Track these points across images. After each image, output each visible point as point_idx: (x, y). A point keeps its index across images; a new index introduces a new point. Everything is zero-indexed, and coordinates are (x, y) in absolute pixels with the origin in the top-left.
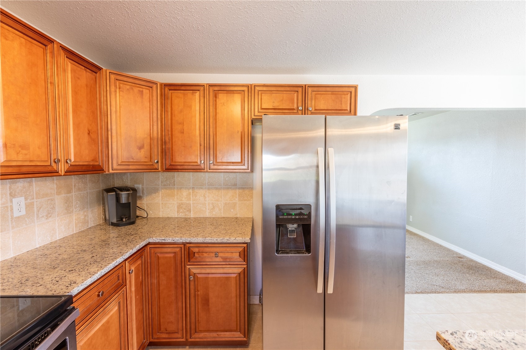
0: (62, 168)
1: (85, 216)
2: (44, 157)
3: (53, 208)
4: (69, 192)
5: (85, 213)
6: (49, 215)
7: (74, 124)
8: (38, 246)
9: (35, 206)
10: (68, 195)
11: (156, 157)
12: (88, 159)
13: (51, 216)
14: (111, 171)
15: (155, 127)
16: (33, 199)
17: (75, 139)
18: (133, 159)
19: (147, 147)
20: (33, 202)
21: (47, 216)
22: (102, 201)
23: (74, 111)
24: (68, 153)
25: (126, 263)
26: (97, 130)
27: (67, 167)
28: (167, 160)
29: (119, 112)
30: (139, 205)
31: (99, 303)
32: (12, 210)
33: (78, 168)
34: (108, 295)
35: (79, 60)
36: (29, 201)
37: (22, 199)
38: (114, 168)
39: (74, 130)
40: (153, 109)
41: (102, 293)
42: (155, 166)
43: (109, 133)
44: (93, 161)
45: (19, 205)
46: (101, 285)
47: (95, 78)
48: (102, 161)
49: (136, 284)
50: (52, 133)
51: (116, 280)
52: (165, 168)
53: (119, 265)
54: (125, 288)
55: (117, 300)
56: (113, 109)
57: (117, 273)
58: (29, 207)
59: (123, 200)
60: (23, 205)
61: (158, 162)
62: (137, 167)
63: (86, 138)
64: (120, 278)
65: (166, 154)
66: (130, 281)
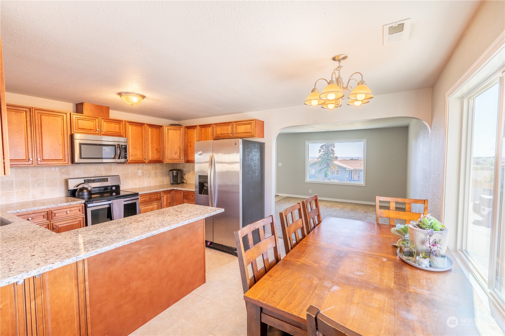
0: (147, 161)
2: (141, 158)
3: (151, 175)
4: (156, 170)
5: (163, 178)
6: (149, 177)
7: (151, 147)
8: (145, 186)
9: (145, 173)
10: (156, 171)
11: (182, 157)
12: (156, 158)
15: (182, 145)
17: (151, 152)
18: (173, 158)
19: (178, 153)
22: (169, 174)
23: (151, 143)
24: (149, 157)
25: (162, 193)
26: (160, 148)
27: (148, 161)
28: (186, 158)
29: (168, 140)
30: (184, 178)
31: (149, 200)
32: (138, 173)
33: (153, 161)
34: (153, 200)
35: (154, 126)
36: (143, 171)
37: (141, 170)
38: (166, 161)
39: (151, 149)
40: (181, 137)
41: (150, 198)
42: (182, 161)
43: (165, 148)
44: (158, 159)
45: (140, 172)
46: (150, 196)
47: (160, 130)
48: (162, 159)
49: (166, 202)
50: (144, 151)
51: (157, 197)
52: (185, 161)
53: (158, 192)
54: (160, 201)
55: (157, 203)
56: (166, 140)
57: (157, 195)
58: (143, 173)
59: (175, 174)
60: (141, 172)
61: (183, 159)
62: (175, 161)
63: (155, 151)
64: (159, 197)
65: (186, 156)
66: (163, 200)
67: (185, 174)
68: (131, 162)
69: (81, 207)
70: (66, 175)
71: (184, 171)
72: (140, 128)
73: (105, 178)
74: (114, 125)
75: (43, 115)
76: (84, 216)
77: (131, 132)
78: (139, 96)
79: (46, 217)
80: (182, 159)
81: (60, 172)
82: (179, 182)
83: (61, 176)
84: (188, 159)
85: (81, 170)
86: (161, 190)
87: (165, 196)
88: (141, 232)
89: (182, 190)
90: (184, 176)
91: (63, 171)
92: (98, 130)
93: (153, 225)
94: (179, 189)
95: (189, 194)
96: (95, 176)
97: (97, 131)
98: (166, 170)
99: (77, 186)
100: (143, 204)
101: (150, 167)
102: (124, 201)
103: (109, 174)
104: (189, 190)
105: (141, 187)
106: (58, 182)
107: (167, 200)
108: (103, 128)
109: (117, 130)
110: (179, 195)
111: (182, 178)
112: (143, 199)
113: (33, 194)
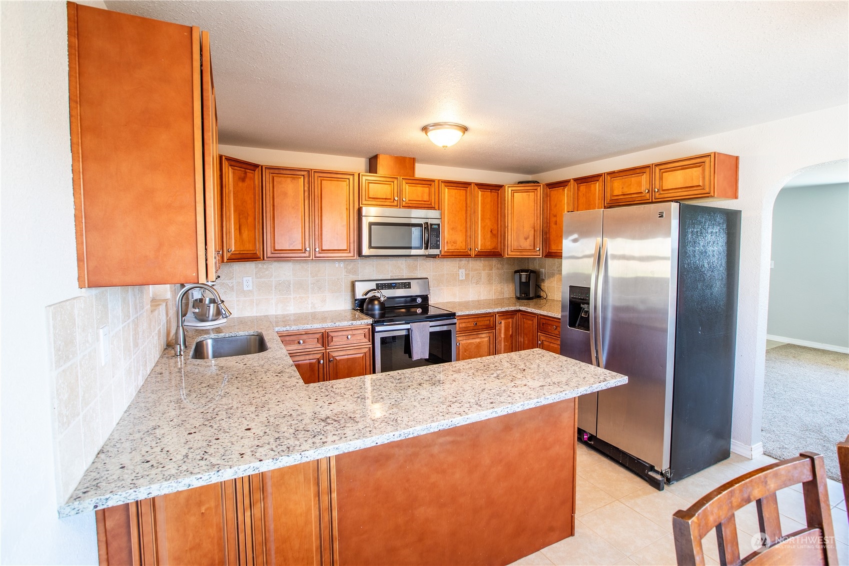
0: (473, 253)
1: (502, 288)
2: (464, 248)
3: (480, 278)
4: (491, 269)
5: (502, 287)
6: (477, 283)
7: (481, 227)
8: (470, 300)
9: (470, 275)
10: (490, 272)
11: (538, 246)
12: (489, 248)
13: (479, 283)
14: (507, 256)
15: (539, 221)
16: (470, 271)
17: (481, 236)
18: (521, 247)
19: (531, 238)
22: (513, 279)
23: (482, 219)
24: (478, 244)
25: (497, 315)
26: (498, 228)
27: (476, 252)
28: (546, 248)
29: (512, 213)
30: (542, 287)
31: (475, 328)
32: (459, 276)
33: (484, 254)
34: (480, 327)
35: (487, 187)
36: (467, 272)
37: (464, 270)
38: (509, 253)
39: (481, 231)
40: (537, 207)
41: (476, 324)
42: (538, 253)
43: (506, 229)
44: (493, 249)
45: (462, 272)
46: (476, 319)
47: (498, 194)
48: (501, 249)
49: (505, 334)
50: (469, 234)
51: (488, 322)
52: (544, 254)
53: (490, 313)
54: (494, 331)
55: (488, 335)
56: (510, 212)
57: (488, 318)
58: (467, 275)
59: (524, 280)
60: (464, 274)
61: (540, 250)
62: (524, 253)
63: (489, 235)
64: (492, 323)
65: (546, 244)
66: (500, 330)
67: (543, 280)
68: (446, 254)
69: (367, 330)
70: (353, 275)
71: (542, 273)
72: (463, 192)
73: (406, 283)
74: (422, 189)
75: (324, 180)
76: (371, 346)
77: (448, 200)
78: (458, 128)
79: (321, 341)
80: (538, 249)
81: (346, 270)
82: (531, 296)
83: (347, 276)
84: (550, 251)
85: (373, 267)
86: (496, 310)
87: (503, 322)
88: (430, 413)
89: (535, 312)
90: (542, 284)
91: (350, 268)
92: (396, 199)
93: (458, 398)
94: (529, 310)
95: (550, 322)
96: (392, 278)
97: (395, 201)
98: (508, 270)
99: (366, 294)
100: (463, 334)
101: (479, 264)
102: (430, 327)
103: (413, 275)
104: (550, 314)
105: (464, 300)
106: (343, 285)
107: (507, 329)
108: (404, 196)
109: (426, 198)
110: (530, 322)
111: (538, 287)
112: (464, 325)
113: (312, 303)
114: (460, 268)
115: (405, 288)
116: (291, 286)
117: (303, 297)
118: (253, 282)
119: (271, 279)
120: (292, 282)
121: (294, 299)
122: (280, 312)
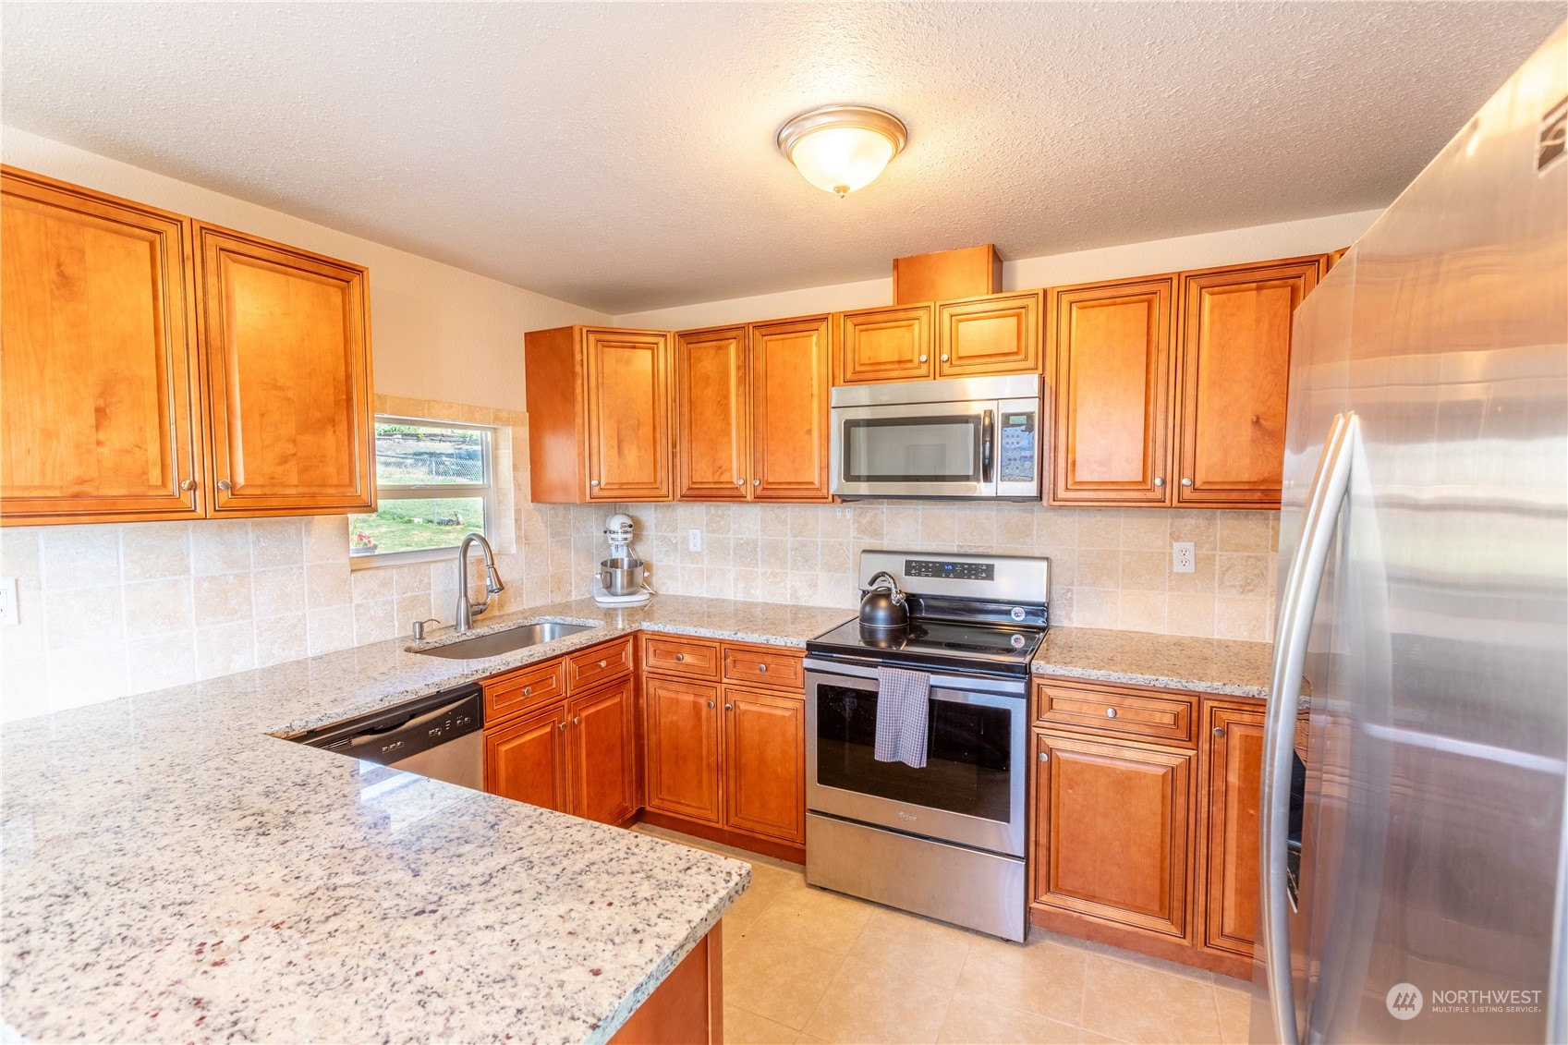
0: (1171, 495)
3: (1261, 575)
6: (1246, 588)
7: (1211, 409)
9: (1217, 563)
13: (1252, 590)
16: (1215, 549)
20: (1214, 555)
21: (1242, 587)
25: (1206, 705)
32: (1171, 560)
34: (1130, 728)
36: (1204, 551)
37: (1190, 546)
39: (1209, 422)
41: (1114, 713)
45: (1183, 555)
46: (1116, 700)
47: (1296, 291)
51: (1166, 719)
57: (1169, 707)
58: (1203, 561)
60: (1191, 556)
63: (1247, 431)
64: (1182, 724)
70: (872, 537)
72: (1135, 310)
73: (982, 565)
77: (1083, 341)
81: (856, 525)
83: (859, 538)
87: (1235, 733)
91: (864, 521)
92: (925, 357)
96: (962, 551)
97: (922, 365)
103: (1019, 546)
106: (851, 557)
108: (945, 349)
109: (1008, 344)
113: (793, 587)
114: (1175, 537)
115: (976, 579)
116: (759, 550)
117: (777, 574)
118: (702, 539)
119: (728, 536)
120: (760, 543)
121: (762, 574)
122: (740, 597)
